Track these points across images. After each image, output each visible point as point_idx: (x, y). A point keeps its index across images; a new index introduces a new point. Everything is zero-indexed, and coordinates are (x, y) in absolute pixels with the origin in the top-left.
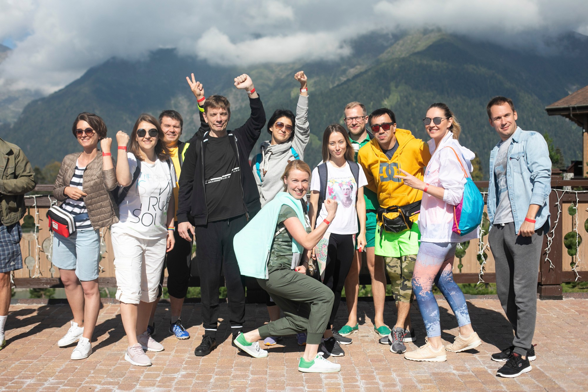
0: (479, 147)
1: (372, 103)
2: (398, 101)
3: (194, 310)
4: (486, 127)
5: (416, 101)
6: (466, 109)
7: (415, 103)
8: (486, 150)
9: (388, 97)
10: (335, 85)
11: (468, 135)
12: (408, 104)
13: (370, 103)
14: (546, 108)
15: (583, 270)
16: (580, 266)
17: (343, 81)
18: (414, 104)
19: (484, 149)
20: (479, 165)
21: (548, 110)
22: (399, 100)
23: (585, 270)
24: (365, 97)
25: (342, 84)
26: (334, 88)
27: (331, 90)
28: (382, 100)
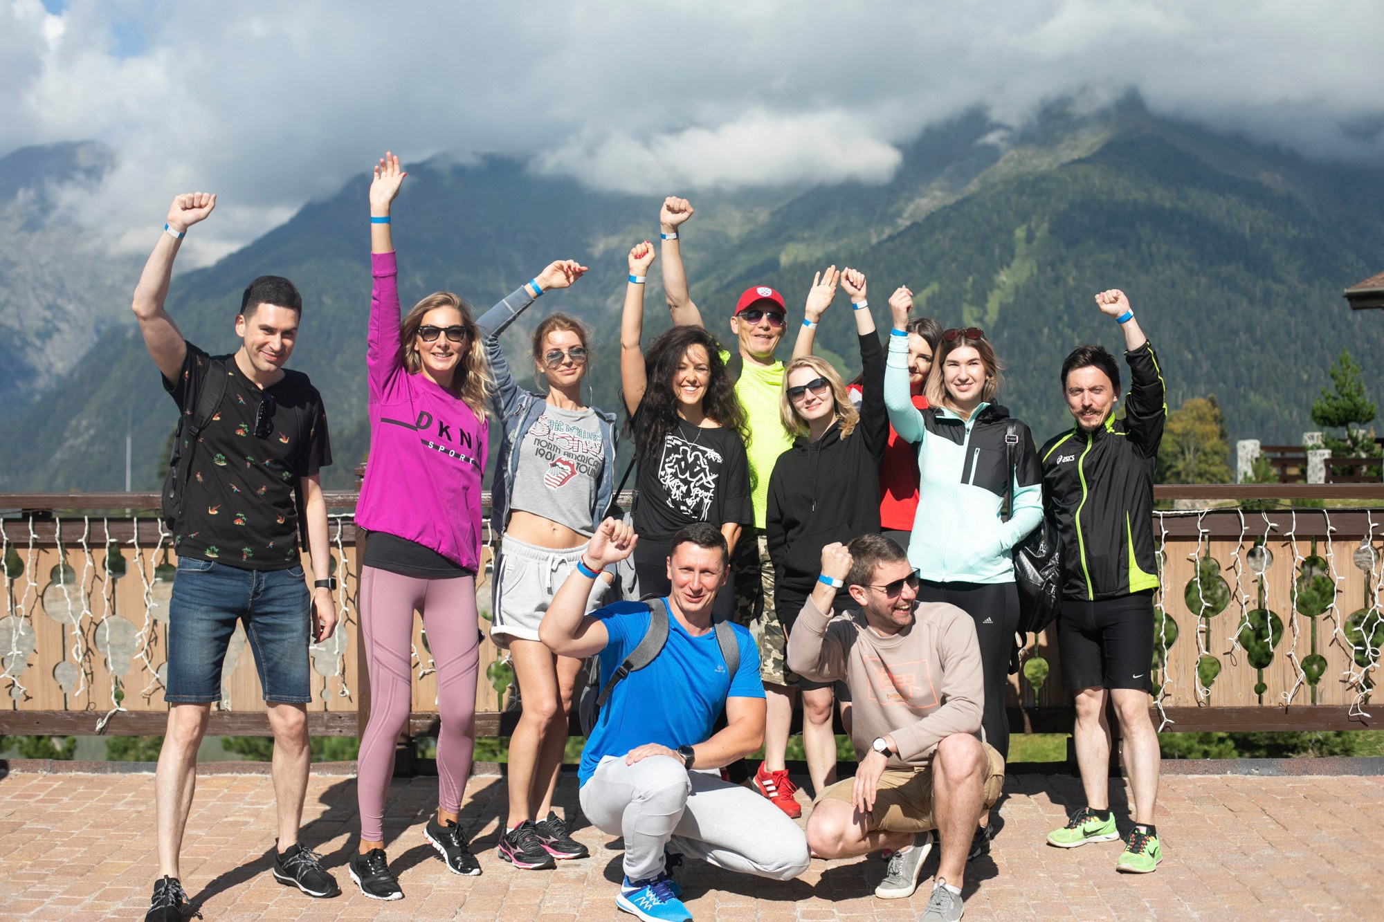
0: (1225, 382)
1: (971, 279)
2: (1032, 275)
3: (226, 790)
4: (1241, 334)
5: (1075, 273)
6: (1194, 292)
7: (1074, 279)
8: (1242, 390)
9: (1009, 266)
10: (885, 236)
11: (1200, 355)
12: (1057, 280)
13: (966, 279)
14: (1346, 291)
15: (1182, 704)
16: (1173, 694)
17: (902, 228)
18: (1071, 281)
19: (1237, 386)
20: (1219, 426)
21: (1352, 298)
22: (1035, 271)
23: (1186, 705)
24: (954, 265)
25: (900, 234)
26: (880, 243)
27: (875, 249)
28: (996, 272)
